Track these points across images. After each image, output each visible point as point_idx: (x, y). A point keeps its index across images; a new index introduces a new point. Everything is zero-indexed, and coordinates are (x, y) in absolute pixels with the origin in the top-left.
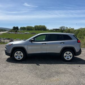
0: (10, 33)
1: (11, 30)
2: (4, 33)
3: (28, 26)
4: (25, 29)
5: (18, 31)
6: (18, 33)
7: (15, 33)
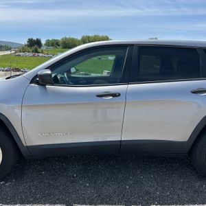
0: (21, 54)
1: (23, 48)
2: (5, 55)
3: (66, 38)
4: (59, 46)
5: (39, 50)
6: (41, 55)
7: (34, 56)
